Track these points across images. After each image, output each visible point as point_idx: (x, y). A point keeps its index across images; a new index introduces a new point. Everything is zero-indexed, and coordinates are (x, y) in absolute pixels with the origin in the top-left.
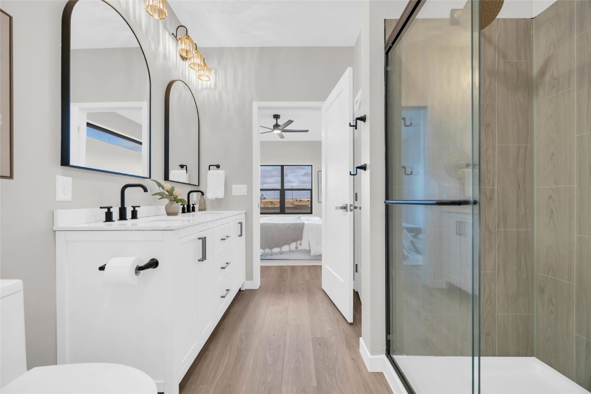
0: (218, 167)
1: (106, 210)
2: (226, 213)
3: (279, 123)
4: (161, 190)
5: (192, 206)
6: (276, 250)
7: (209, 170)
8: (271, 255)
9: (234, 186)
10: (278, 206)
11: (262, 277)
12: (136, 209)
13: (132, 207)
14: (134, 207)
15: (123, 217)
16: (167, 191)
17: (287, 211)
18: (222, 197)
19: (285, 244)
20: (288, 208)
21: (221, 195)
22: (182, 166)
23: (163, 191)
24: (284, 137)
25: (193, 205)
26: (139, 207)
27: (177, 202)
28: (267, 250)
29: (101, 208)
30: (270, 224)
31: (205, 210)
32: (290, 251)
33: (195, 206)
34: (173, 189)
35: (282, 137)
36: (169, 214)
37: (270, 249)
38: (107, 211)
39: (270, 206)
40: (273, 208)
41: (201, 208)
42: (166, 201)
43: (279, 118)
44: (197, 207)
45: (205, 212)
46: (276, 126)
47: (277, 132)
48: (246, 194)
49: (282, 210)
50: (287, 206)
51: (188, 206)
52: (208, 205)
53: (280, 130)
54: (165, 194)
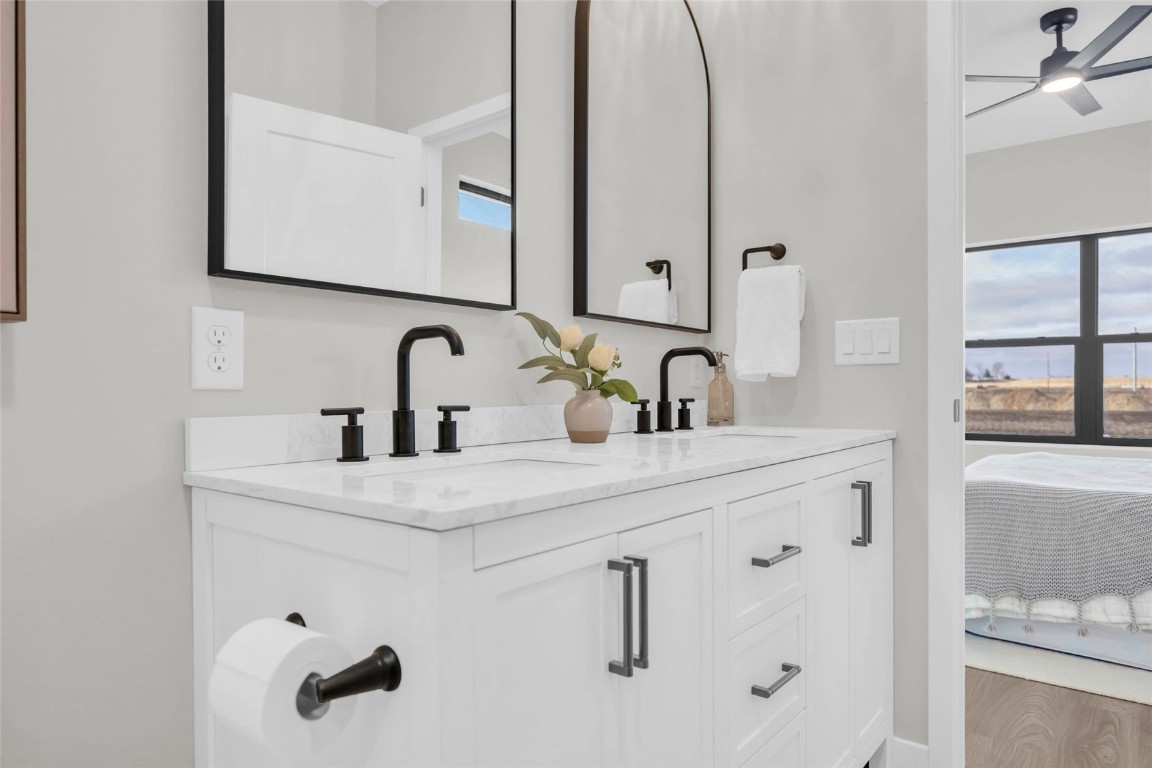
0: (778, 252)
1: (344, 420)
2: (806, 439)
3: (1069, 44)
4: (547, 348)
5: (676, 407)
6: (1054, 609)
7: (745, 267)
8: (1028, 629)
9: (841, 325)
10: (1068, 405)
11: (973, 726)
12: (455, 416)
13: (440, 409)
14: (446, 411)
15: (403, 445)
16: (573, 351)
17: (1110, 428)
18: (794, 374)
19: (1105, 590)
20: (1118, 416)
21: (784, 361)
22: (657, 267)
23: (556, 351)
24: (1096, 107)
25: (683, 402)
26: (467, 409)
27: (606, 393)
28: (1008, 605)
29: (325, 413)
30: (1023, 487)
31: (729, 420)
32: (1132, 627)
33: (689, 405)
34: (589, 343)
35: (1088, 106)
36: (577, 437)
37: (1021, 596)
38: (346, 424)
39: (1030, 407)
40: (1041, 416)
41: (715, 414)
42: (567, 389)
43: (1072, 22)
44: (698, 412)
45: (729, 429)
46: (1058, 61)
47: (1064, 83)
48: (894, 358)
49: (1089, 427)
50: (1110, 405)
51: (664, 407)
52: (742, 403)
53: (1075, 71)
54: (561, 361)
